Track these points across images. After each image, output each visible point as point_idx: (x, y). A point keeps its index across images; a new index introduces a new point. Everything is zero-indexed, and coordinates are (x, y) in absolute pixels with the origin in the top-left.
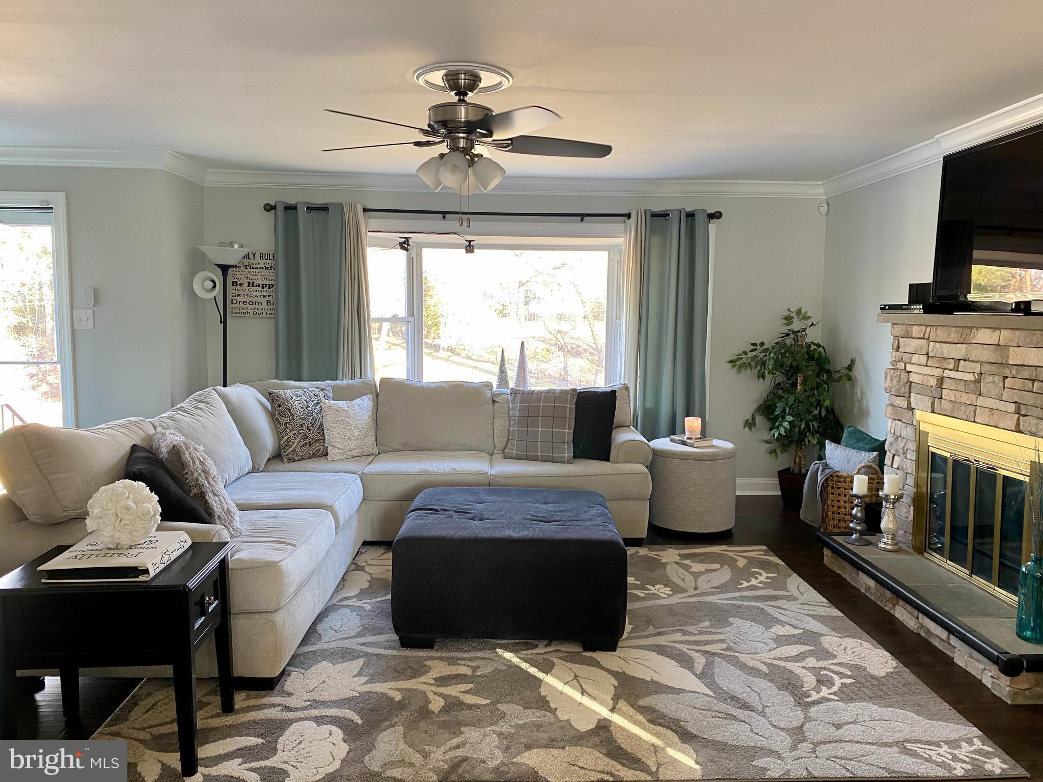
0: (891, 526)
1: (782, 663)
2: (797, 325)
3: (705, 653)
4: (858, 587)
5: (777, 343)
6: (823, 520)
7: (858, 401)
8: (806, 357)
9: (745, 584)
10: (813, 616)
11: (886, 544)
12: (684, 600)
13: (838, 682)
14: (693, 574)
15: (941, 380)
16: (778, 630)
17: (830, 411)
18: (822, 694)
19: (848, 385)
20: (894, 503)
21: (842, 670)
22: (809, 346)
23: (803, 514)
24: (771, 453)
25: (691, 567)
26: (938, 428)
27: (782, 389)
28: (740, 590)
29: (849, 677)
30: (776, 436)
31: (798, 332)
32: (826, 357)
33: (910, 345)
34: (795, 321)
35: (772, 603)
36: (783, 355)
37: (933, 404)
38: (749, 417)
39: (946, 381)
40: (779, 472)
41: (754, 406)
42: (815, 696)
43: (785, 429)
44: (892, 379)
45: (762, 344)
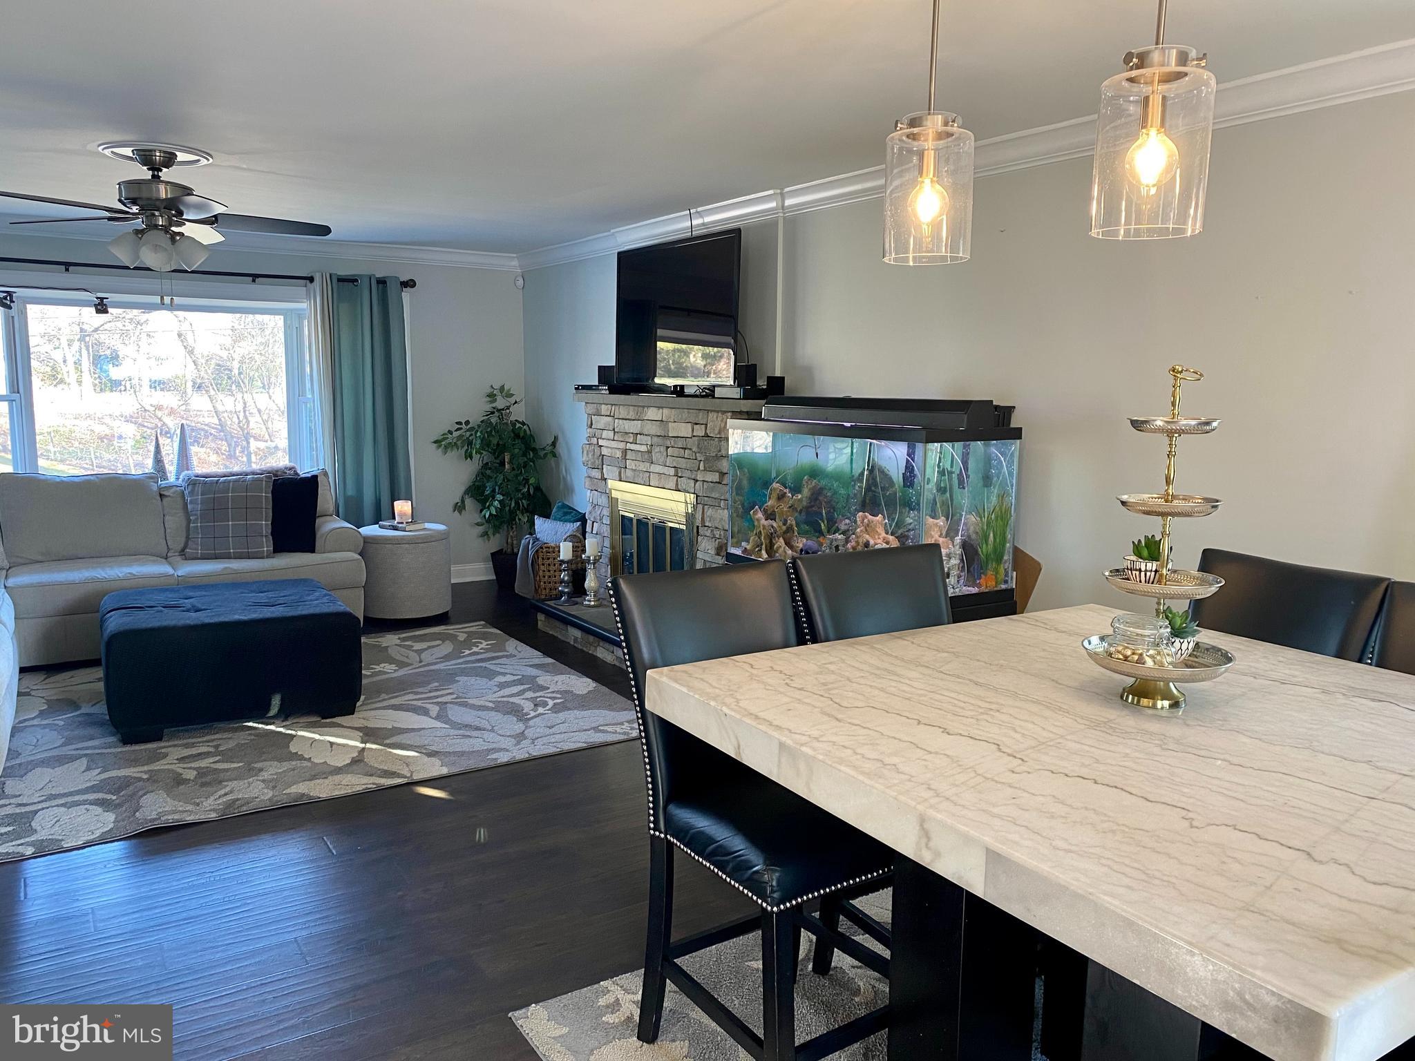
0: (593, 584)
1: (505, 699)
2: (500, 403)
3: (437, 703)
4: (568, 641)
5: (482, 422)
6: (536, 590)
7: (563, 477)
8: (512, 435)
9: (467, 652)
10: (531, 666)
11: (590, 601)
12: (411, 672)
13: (551, 703)
14: (416, 651)
15: (625, 452)
16: (501, 679)
17: (538, 489)
18: (538, 712)
19: (553, 461)
20: (594, 564)
21: (554, 695)
22: (513, 424)
23: (519, 588)
24: (482, 536)
25: (412, 646)
26: (624, 493)
27: (490, 469)
28: (464, 657)
29: (559, 698)
30: (487, 516)
31: (503, 410)
32: (531, 435)
33: (601, 422)
34: (499, 398)
35: (494, 662)
36: (490, 434)
37: (620, 473)
38: (458, 500)
39: (629, 453)
40: (492, 554)
41: (463, 489)
42: (533, 714)
43: (496, 508)
44: (588, 454)
45: (467, 423)
